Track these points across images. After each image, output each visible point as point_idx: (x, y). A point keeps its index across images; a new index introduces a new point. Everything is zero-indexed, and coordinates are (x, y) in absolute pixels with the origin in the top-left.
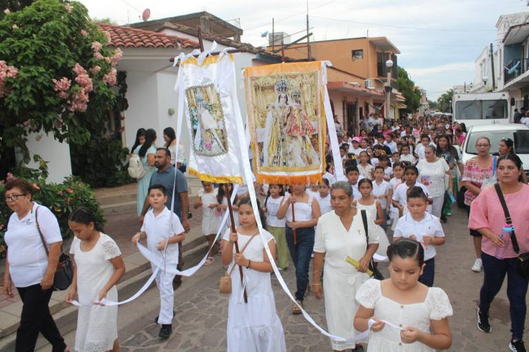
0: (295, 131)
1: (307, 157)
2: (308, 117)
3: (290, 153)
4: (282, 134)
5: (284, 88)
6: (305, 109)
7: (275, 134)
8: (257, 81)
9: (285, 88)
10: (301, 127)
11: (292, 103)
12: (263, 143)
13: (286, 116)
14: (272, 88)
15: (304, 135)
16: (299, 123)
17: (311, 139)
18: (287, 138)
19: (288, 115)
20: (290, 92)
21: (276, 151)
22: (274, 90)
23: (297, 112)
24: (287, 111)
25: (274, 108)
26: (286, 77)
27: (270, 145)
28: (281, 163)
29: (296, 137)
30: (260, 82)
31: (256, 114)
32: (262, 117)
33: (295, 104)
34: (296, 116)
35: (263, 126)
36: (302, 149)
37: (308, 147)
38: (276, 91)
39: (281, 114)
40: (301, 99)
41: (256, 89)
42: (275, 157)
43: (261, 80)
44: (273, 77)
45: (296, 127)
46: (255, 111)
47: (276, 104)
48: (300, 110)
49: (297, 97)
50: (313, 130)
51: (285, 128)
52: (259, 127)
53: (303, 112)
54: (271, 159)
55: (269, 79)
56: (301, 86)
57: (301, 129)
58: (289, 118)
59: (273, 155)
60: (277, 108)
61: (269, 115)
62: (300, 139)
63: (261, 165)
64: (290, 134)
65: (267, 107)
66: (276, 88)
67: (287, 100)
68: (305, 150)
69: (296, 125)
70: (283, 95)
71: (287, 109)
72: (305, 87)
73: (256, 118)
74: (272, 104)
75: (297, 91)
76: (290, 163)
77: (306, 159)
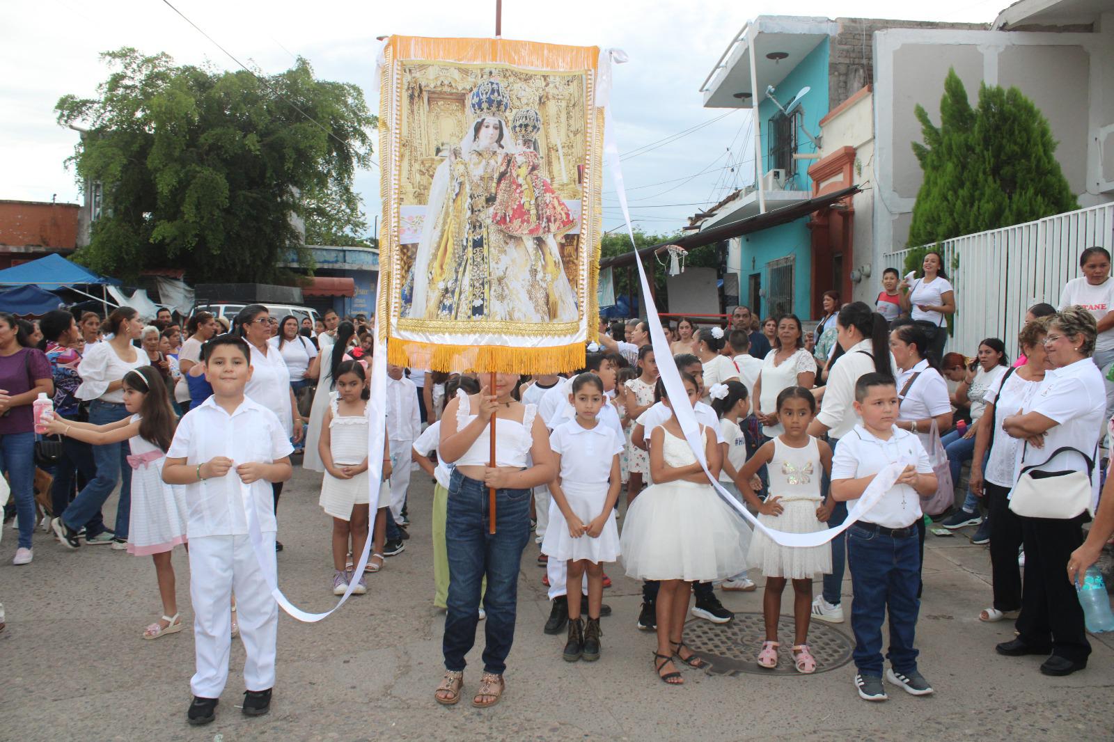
0: (517, 222)
1: (547, 296)
2: (555, 186)
3: (500, 280)
4: (476, 225)
5: (494, 103)
6: (549, 163)
7: (452, 227)
8: (418, 75)
9: (499, 103)
10: (533, 212)
11: (513, 145)
12: (415, 246)
13: (496, 176)
14: (460, 99)
15: (540, 233)
16: (527, 200)
17: (562, 246)
18: (493, 237)
19: (502, 176)
20: (510, 115)
21: (450, 274)
22: (464, 105)
23: (524, 171)
24: (497, 164)
25: (456, 153)
26: (505, 73)
27: (435, 256)
28: (465, 309)
29: (518, 239)
30: (429, 79)
31: (405, 164)
32: (422, 173)
33: (521, 148)
34: (520, 181)
35: (420, 198)
36: (534, 272)
37: (551, 267)
38: (469, 110)
39: (477, 171)
40: (539, 137)
41: (412, 97)
42: (446, 290)
43: (431, 73)
44: (465, 72)
45: (521, 212)
46: (402, 156)
47: (466, 145)
48: (534, 168)
49: (527, 129)
50: (569, 222)
51: (491, 210)
52: (409, 198)
53: (543, 174)
54: (435, 296)
55: (456, 75)
56: (542, 102)
57: (533, 218)
58: (503, 185)
59: (441, 285)
60: (465, 155)
61: (442, 171)
62: (530, 244)
63: (403, 314)
64: (503, 227)
65: (438, 151)
66: (470, 100)
67: (501, 136)
68: (540, 275)
69: (521, 206)
70: (491, 120)
71: (500, 159)
72: (552, 107)
73: (405, 174)
74: (454, 143)
75: (532, 113)
76: (496, 307)
77: (542, 301)
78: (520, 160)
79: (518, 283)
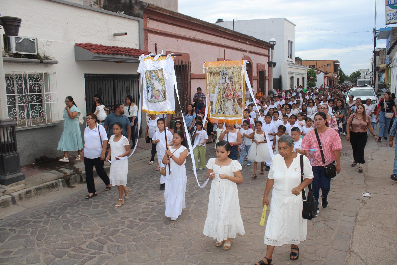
0: (230, 96)
1: (236, 110)
2: (236, 89)
3: (227, 108)
4: (223, 97)
5: (224, 74)
6: (235, 85)
7: (219, 98)
8: (211, 70)
9: (225, 74)
10: (233, 94)
11: (228, 82)
12: (213, 102)
13: (225, 88)
14: (219, 73)
15: (234, 98)
16: (232, 92)
17: (238, 101)
18: (226, 100)
19: (227, 88)
20: (227, 76)
21: (219, 106)
22: (219, 74)
23: (231, 86)
24: (226, 86)
25: (219, 84)
26: (226, 68)
27: (216, 103)
28: (222, 112)
29: (230, 100)
30: (213, 70)
31: (210, 86)
32: (213, 88)
33: (230, 82)
34: (230, 88)
35: (213, 93)
36: (233, 106)
37: (236, 105)
38: (220, 75)
39: (223, 87)
40: (233, 80)
41: (210, 74)
42: (219, 109)
43: (213, 69)
44: (219, 68)
45: (231, 94)
46: (209, 85)
47: (220, 82)
48: (233, 86)
49: (230, 78)
50: (238, 96)
51: (225, 95)
52: (211, 93)
53: (234, 87)
54: (217, 110)
55: (217, 69)
56: (233, 73)
57: (233, 96)
58: (227, 89)
59: (218, 108)
60: (221, 84)
61: (217, 87)
62: (232, 100)
63: (212, 113)
64: (227, 98)
65: (216, 83)
66: (220, 73)
67: (226, 80)
68: (234, 106)
69: (231, 93)
70: (224, 77)
71: (226, 85)
72: (235, 74)
73: (210, 89)
74: (218, 82)
75: (231, 75)
76: (227, 113)
77: (235, 111)
78: (230, 84)
79: (230, 108)
